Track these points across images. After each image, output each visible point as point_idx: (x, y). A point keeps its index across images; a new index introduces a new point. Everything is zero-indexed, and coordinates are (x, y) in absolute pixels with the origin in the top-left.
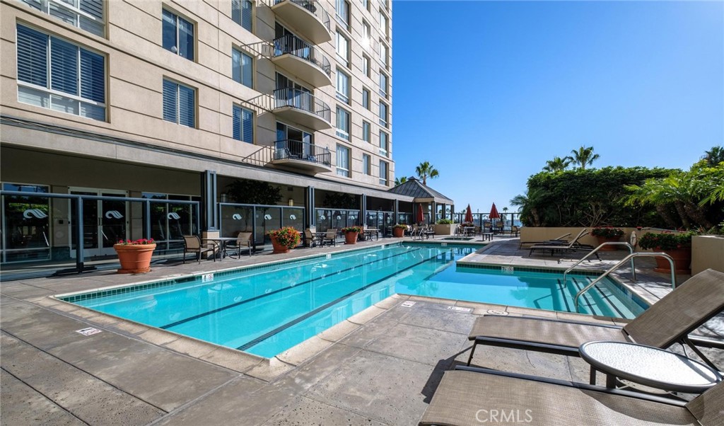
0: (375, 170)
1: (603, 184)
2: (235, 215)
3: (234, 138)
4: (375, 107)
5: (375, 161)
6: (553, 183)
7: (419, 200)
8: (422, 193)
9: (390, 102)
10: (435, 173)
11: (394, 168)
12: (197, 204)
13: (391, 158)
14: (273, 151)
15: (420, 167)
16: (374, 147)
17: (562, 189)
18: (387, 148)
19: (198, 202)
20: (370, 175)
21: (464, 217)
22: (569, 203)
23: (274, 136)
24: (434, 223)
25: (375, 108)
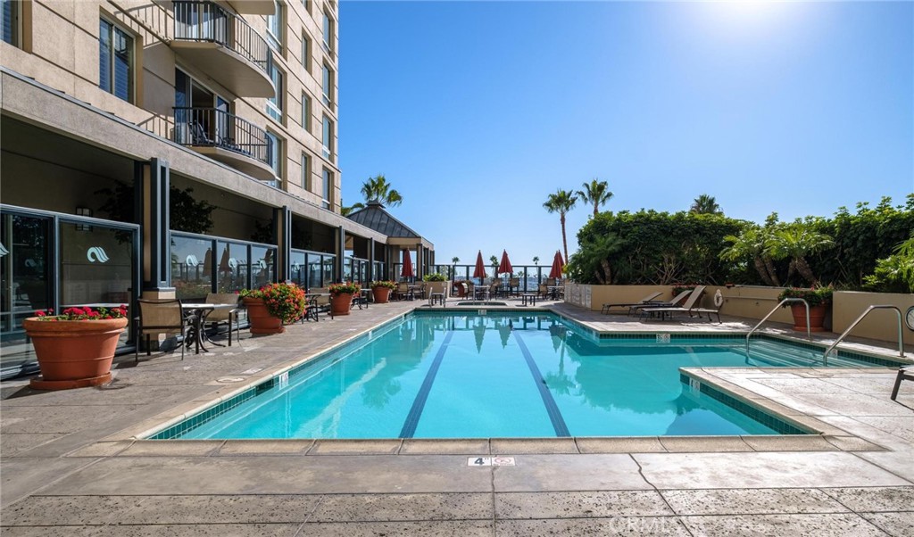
0: (318, 183)
1: (680, 232)
2: (189, 257)
3: (102, 87)
4: (318, 71)
5: (317, 166)
6: (626, 227)
7: (395, 241)
8: (399, 229)
9: (335, 65)
10: (394, 197)
11: (340, 182)
12: (135, 230)
13: (336, 165)
14: (171, 126)
15: (371, 184)
16: (314, 141)
17: (637, 236)
18: (330, 147)
19: (138, 226)
20: (310, 191)
21: (472, 271)
22: (642, 254)
23: (170, 95)
24: (421, 280)
25: (317, 73)
